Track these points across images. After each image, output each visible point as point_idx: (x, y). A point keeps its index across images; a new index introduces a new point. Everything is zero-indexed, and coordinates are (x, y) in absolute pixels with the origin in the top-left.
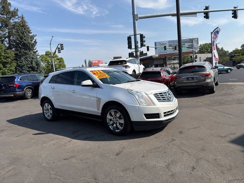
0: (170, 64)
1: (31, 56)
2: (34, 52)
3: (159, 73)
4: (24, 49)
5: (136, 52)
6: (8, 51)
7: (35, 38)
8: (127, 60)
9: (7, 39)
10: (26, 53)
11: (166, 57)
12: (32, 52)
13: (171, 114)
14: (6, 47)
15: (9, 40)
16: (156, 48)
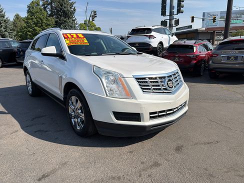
0: (218, 40)
1: (70, 24)
2: (73, 20)
3: (192, 47)
4: (64, 16)
5: (171, 20)
6: (49, 18)
7: (74, 5)
8: (153, 28)
9: (49, 6)
10: (65, 21)
11: (214, 32)
12: (70, 20)
13: (167, 115)
14: (48, 14)
15: (52, 7)
16: (203, 20)
